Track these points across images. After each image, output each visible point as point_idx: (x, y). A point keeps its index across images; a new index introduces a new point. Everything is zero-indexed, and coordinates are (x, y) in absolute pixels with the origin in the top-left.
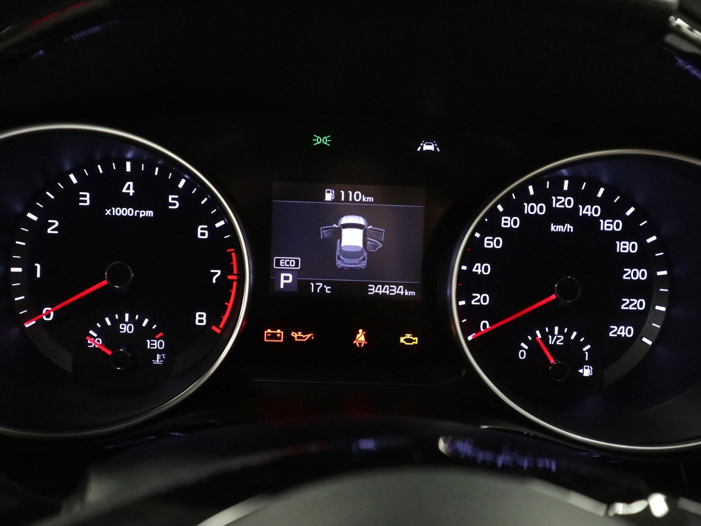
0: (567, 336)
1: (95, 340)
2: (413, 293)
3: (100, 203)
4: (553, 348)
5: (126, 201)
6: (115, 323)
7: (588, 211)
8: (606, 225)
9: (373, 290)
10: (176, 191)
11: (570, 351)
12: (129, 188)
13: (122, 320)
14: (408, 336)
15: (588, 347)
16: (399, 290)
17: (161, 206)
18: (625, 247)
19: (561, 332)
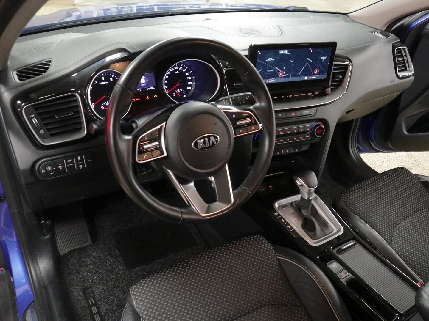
0: (181, 91)
1: (102, 108)
2: (155, 88)
3: (98, 82)
4: (179, 93)
5: (103, 81)
6: (106, 104)
7: (180, 68)
8: (184, 70)
9: (148, 89)
10: (112, 77)
11: (182, 93)
12: (103, 79)
13: (106, 103)
14: (155, 96)
15: (184, 92)
16: (152, 88)
17: (109, 81)
18: (187, 74)
19: (180, 90)
